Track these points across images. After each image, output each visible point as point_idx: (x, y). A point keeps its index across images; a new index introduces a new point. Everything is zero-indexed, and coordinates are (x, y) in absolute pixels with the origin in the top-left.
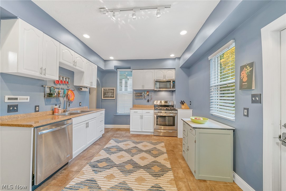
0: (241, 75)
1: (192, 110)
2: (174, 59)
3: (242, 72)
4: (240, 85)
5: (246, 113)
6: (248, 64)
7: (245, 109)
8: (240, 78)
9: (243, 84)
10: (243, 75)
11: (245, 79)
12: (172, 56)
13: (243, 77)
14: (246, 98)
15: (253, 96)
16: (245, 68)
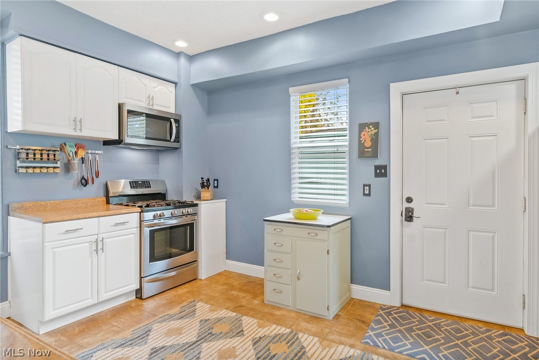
0: (360, 137)
1: (226, 200)
2: (178, 55)
3: (363, 133)
4: (359, 151)
5: (368, 191)
6: (371, 124)
7: (364, 186)
8: (360, 141)
9: (365, 150)
10: (364, 137)
11: (368, 144)
12: (181, 44)
13: (365, 141)
14: (367, 169)
15: (377, 167)
16: (367, 128)
